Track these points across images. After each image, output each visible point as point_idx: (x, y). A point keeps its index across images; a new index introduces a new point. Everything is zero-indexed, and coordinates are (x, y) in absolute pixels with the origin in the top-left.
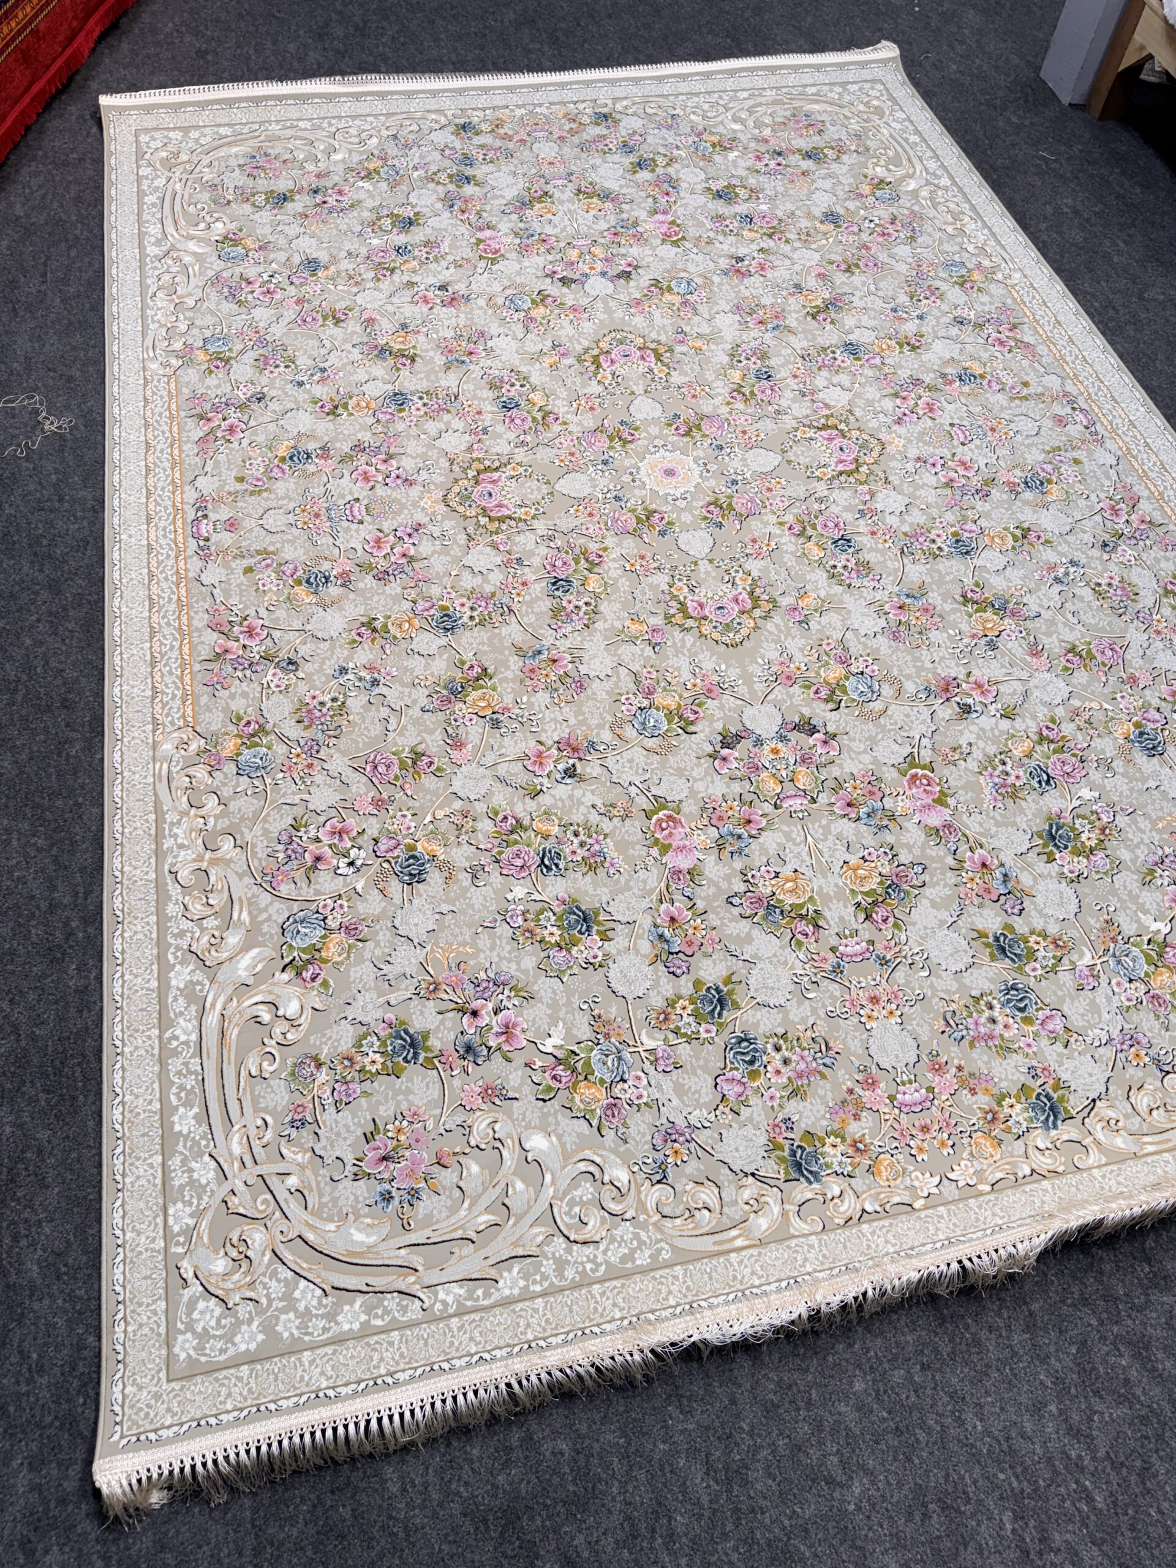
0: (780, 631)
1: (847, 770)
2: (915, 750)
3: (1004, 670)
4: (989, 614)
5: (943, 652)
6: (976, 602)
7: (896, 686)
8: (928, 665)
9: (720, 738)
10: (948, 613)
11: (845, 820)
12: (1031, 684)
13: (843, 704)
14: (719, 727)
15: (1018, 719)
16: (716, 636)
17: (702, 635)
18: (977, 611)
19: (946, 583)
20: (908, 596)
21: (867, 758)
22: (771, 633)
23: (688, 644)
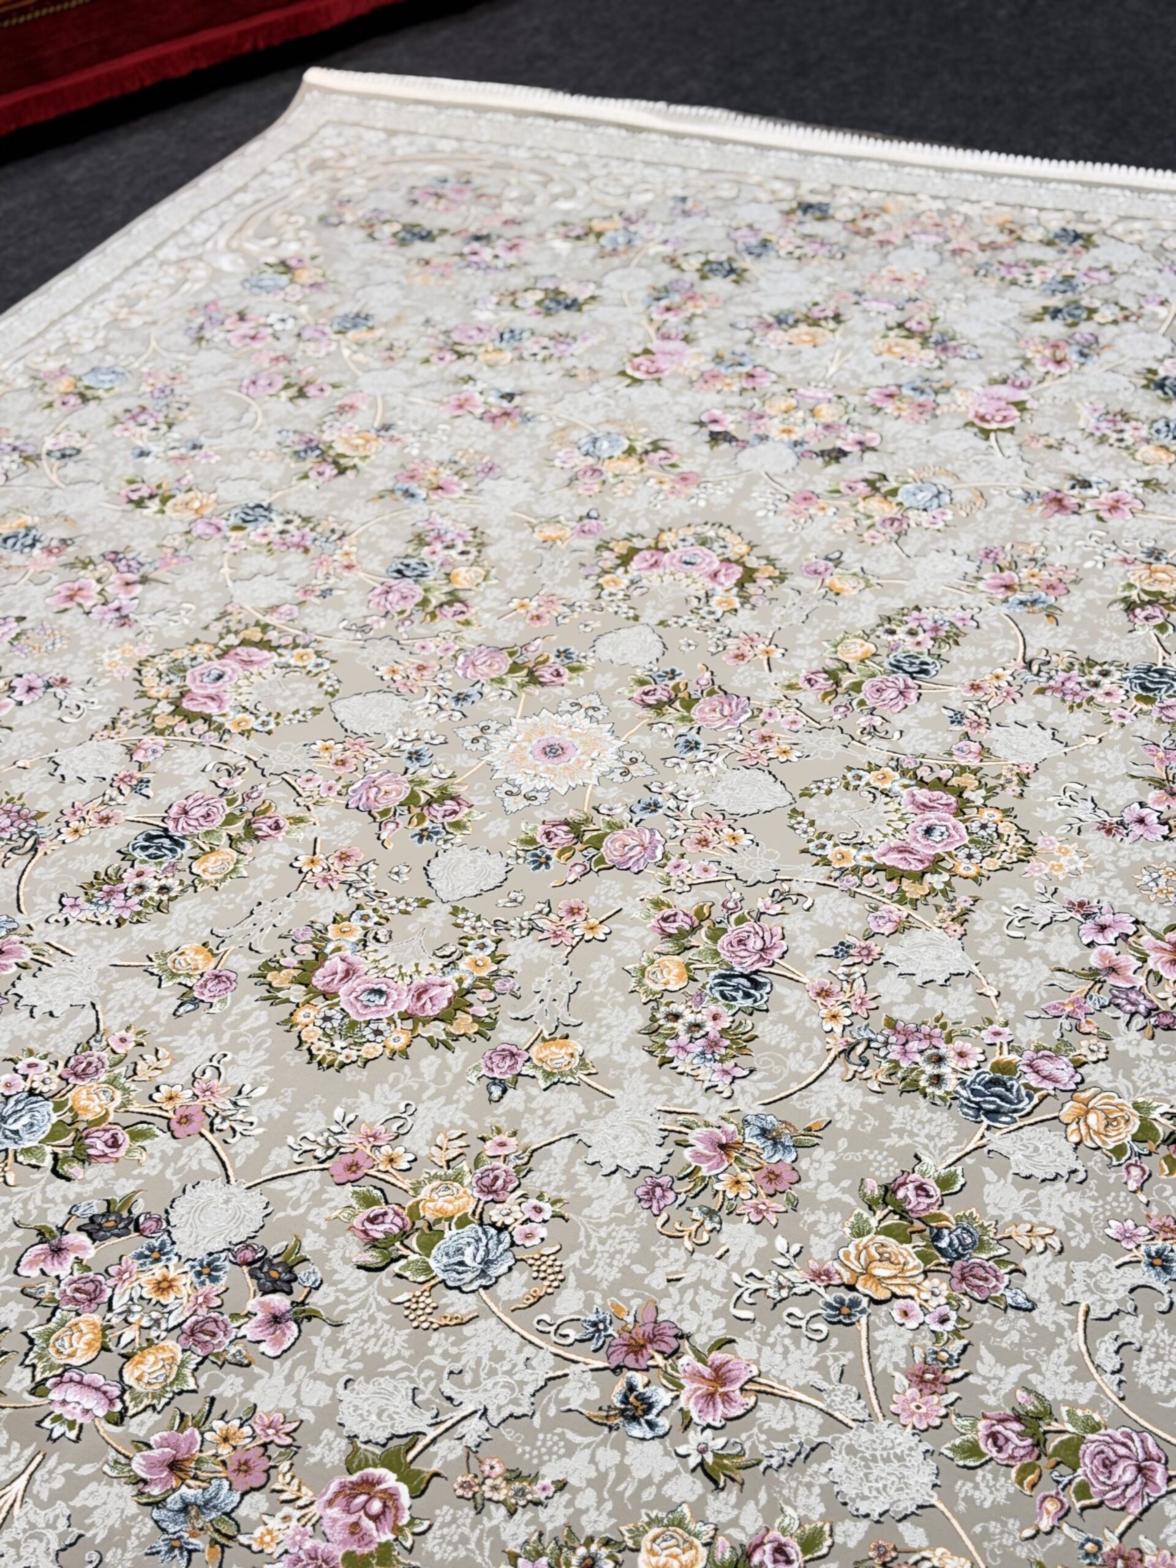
0: (439, 1078)
1: (252, 1397)
2: (432, 1433)
3: (816, 1379)
4: (907, 1253)
5: (718, 1273)
6: (903, 1214)
7: (542, 1288)
8: (657, 1281)
9: (99, 1208)
10: (815, 1205)
11: (129, 1490)
12: (845, 1438)
13: (396, 1267)
14: (121, 1190)
15: (731, 1495)
16: (312, 1035)
17: (289, 1023)
18: (887, 1231)
19: (881, 1148)
20: (764, 1133)
21: (317, 1394)
22: (417, 1073)
23: (244, 1027)
